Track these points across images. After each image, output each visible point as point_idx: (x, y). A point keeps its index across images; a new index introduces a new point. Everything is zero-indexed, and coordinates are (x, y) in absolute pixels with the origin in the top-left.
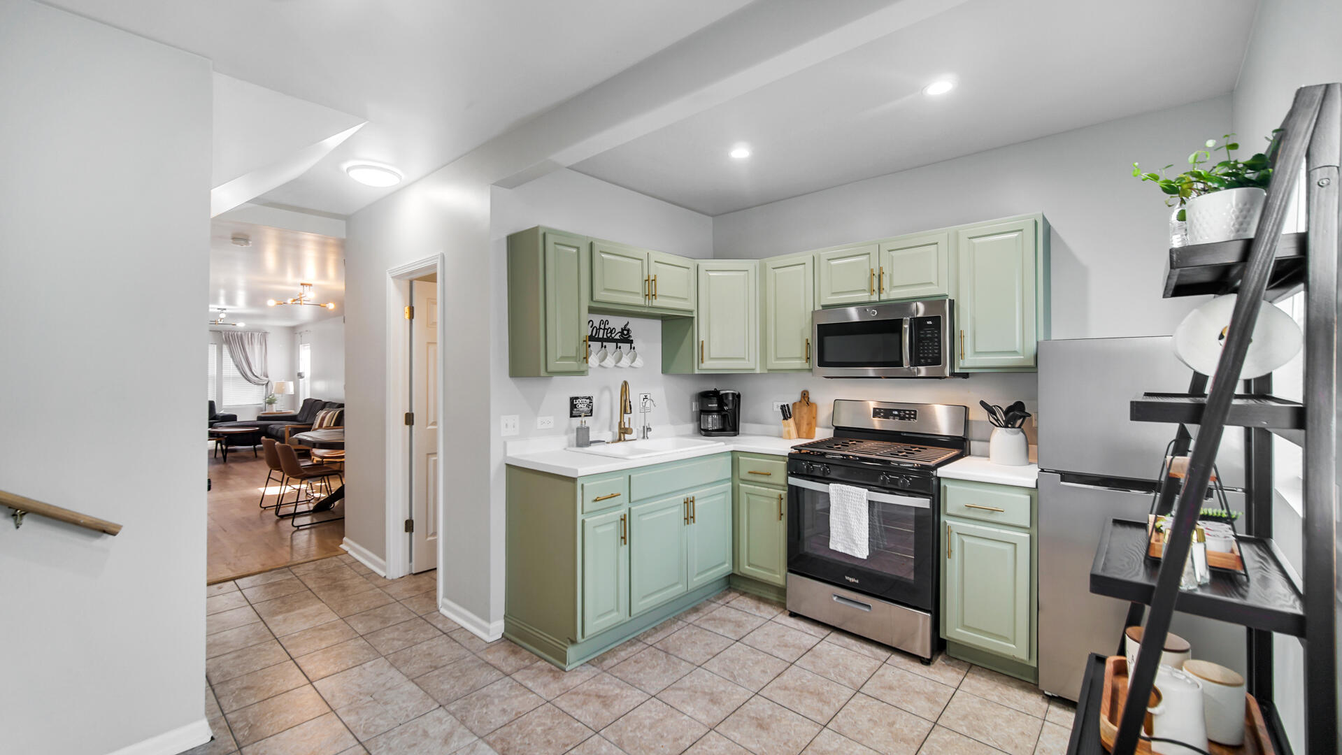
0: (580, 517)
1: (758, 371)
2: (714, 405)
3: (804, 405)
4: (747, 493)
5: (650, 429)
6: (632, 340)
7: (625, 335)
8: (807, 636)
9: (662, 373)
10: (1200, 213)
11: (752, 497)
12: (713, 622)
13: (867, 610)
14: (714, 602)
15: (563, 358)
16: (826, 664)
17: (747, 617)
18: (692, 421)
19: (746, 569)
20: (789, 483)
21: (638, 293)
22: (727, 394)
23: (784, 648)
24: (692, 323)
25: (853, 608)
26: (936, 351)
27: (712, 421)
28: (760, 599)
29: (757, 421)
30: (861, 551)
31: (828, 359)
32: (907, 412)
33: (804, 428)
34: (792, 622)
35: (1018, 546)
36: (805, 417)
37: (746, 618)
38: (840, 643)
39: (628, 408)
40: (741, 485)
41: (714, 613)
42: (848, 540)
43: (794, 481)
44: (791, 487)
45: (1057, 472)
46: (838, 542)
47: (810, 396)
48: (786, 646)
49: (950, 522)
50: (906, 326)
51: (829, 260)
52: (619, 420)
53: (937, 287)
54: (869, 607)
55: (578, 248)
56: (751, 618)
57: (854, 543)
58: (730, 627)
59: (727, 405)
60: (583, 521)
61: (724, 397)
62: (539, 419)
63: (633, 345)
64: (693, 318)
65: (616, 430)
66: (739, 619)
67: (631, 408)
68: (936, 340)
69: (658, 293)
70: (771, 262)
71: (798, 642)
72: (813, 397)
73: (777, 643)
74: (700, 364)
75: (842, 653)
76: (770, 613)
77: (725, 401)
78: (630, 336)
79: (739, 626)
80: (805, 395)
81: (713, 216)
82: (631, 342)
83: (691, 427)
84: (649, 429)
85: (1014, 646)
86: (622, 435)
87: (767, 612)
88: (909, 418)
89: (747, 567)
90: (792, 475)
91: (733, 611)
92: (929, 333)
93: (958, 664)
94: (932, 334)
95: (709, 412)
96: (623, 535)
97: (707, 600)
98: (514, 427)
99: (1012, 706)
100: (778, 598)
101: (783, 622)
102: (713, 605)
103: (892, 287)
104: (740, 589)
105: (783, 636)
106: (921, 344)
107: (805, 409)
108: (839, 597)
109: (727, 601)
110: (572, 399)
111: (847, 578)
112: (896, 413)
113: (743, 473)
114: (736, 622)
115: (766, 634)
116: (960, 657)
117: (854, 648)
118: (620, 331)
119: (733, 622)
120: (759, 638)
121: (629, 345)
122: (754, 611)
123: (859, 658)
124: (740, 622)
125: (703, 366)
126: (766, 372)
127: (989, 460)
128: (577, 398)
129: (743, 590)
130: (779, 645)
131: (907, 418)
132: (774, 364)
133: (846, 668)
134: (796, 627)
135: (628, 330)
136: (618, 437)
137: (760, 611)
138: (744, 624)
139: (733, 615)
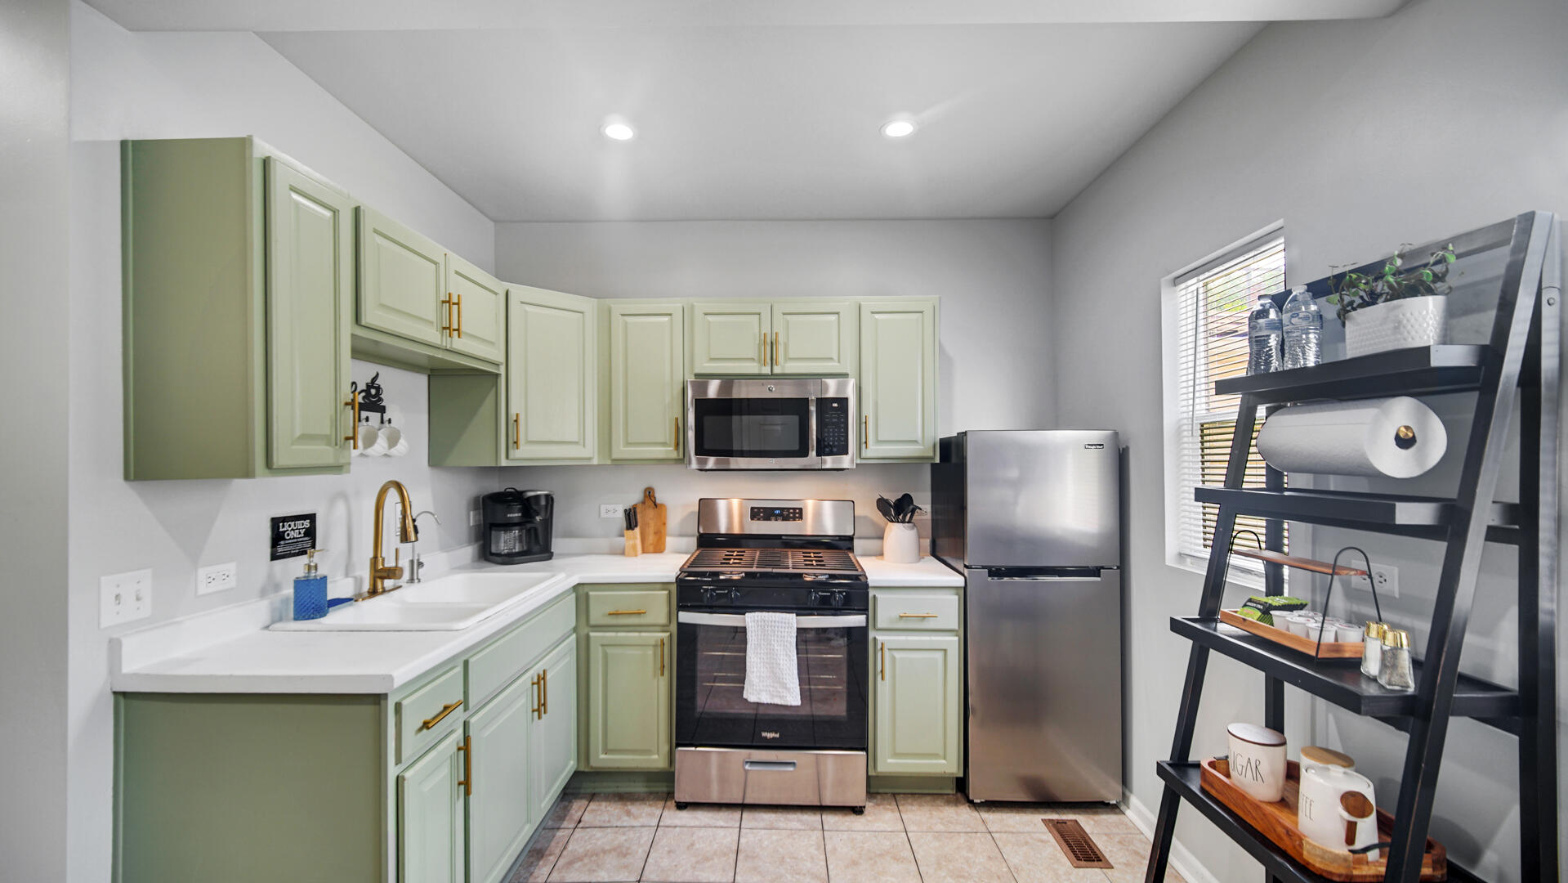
0: (393, 771)
1: (595, 462)
2: (516, 515)
3: (649, 507)
4: (602, 645)
5: (422, 563)
6: (384, 407)
7: (374, 396)
8: (721, 832)
9: (429, 465)
10: (1412, 314)
11: (610, 650)
12: (580, 864)
13: (791, 769)
14: (558, 829)
15: (306, 438)
16: (770, 863)
17: (624, 834)
18: (470, 543)
19: (602, 759)
20: (681, 620)
21: (432, 323)
22: (538, 497)
23: (708, 864)
24: (496, 384)
25: (772, 771)
26: (842, 439)
27: (506, 541)
28: (622, 798)
29: (569, 534)
30: (791, 696)
31: (707, 446)
32: (791, 511)
33: (651, 538)
34: (685, 817)
35: (949, 653)
36: (652, 523)
37: (624, 838)
38: (762, 825)
39: (411, 529)
40: (592, 634)
41: (570, 847)
42: (775, 685)
43: (687, 617)
44: (681, 626)
45: (984, 567)
46: (760, 690)
47: (657, 495)
48: (707, 859)
49: (881, 638)
50: (813, 408)
51: (706, 314)
52: (371, 555)
53: (838, 364)
54: (793, 764)
55: (335, 212)
56: (631, 834)
57: (786, 688)
58: (611, 861)
59: (538, 514)
60: (399, 781)
61: (533, 502)
62: (202, 573)
63: (386, 417)
64: (497, 376)
65: (365, 574)
66: (616, 843)
67: (416, 531)
68: (842, 425)
69: (463, 329)
70: (619, 306)
71: (716, 846)
72: (660, 497)
73: (693, 860)
74: (511, 452)
75: (774, 838)
76: (651, 815)
77: (535, 507)
78: (381, 400)
79: (625, 856)
80: (649, 494)
81: (495, 221)
82: (382, 410)
83: (469, 552)
84: (420, 564)
85: (944, 761)
86: (379, 582)
87: (646, 814)
88: (794, 519)
89: (602, 756)
90: (682, 607)
91: (598, 833)
92: (835, 418)
93: (884, 799)
94: (838, 418)
95: (507, 526)
96: (462, 779)
97: (544, 829)
98: (138, 599)
99: (958, 828)
100: (646, 787)
101: (677, 822)
102: (560, 834)
103: (787, 359)
104: (582, 791)
105: (692, 845)
106: (826, 430)
107: (651, 513)
108: (753, 763)
109: (576, 817)
110: (276, 522)
111: (764, 734)
112: (777, 512)
113: (597, 615)
114: (614, 849)
115: (669, 852)
116: (881, 791)
117: (782, 825)
118: (364, 388)
119: (610, 851)
120: (665, 863)
121: (379, 414)
122: (626, 821)
123: (795, 836)
124: (620, 846)
125: (516, 454)
126: (609, 462)
127: (883, 559)
128: (285, 519)
129: (589, 791)
130: (697, 862)
131: (791, 518)
132: (621, 451)
133: (794, 858)
134: (697, 823)
135: (378, 388)
136: (366, 587)
137: (635, 818)
138: (628, 849)
139: (601, 839)
